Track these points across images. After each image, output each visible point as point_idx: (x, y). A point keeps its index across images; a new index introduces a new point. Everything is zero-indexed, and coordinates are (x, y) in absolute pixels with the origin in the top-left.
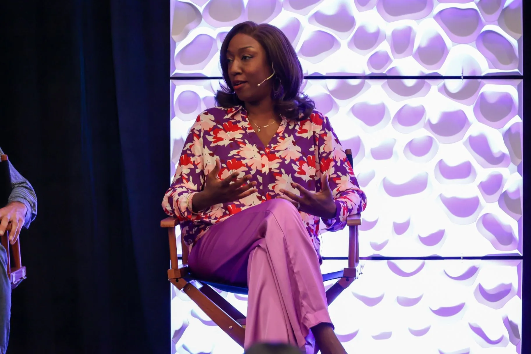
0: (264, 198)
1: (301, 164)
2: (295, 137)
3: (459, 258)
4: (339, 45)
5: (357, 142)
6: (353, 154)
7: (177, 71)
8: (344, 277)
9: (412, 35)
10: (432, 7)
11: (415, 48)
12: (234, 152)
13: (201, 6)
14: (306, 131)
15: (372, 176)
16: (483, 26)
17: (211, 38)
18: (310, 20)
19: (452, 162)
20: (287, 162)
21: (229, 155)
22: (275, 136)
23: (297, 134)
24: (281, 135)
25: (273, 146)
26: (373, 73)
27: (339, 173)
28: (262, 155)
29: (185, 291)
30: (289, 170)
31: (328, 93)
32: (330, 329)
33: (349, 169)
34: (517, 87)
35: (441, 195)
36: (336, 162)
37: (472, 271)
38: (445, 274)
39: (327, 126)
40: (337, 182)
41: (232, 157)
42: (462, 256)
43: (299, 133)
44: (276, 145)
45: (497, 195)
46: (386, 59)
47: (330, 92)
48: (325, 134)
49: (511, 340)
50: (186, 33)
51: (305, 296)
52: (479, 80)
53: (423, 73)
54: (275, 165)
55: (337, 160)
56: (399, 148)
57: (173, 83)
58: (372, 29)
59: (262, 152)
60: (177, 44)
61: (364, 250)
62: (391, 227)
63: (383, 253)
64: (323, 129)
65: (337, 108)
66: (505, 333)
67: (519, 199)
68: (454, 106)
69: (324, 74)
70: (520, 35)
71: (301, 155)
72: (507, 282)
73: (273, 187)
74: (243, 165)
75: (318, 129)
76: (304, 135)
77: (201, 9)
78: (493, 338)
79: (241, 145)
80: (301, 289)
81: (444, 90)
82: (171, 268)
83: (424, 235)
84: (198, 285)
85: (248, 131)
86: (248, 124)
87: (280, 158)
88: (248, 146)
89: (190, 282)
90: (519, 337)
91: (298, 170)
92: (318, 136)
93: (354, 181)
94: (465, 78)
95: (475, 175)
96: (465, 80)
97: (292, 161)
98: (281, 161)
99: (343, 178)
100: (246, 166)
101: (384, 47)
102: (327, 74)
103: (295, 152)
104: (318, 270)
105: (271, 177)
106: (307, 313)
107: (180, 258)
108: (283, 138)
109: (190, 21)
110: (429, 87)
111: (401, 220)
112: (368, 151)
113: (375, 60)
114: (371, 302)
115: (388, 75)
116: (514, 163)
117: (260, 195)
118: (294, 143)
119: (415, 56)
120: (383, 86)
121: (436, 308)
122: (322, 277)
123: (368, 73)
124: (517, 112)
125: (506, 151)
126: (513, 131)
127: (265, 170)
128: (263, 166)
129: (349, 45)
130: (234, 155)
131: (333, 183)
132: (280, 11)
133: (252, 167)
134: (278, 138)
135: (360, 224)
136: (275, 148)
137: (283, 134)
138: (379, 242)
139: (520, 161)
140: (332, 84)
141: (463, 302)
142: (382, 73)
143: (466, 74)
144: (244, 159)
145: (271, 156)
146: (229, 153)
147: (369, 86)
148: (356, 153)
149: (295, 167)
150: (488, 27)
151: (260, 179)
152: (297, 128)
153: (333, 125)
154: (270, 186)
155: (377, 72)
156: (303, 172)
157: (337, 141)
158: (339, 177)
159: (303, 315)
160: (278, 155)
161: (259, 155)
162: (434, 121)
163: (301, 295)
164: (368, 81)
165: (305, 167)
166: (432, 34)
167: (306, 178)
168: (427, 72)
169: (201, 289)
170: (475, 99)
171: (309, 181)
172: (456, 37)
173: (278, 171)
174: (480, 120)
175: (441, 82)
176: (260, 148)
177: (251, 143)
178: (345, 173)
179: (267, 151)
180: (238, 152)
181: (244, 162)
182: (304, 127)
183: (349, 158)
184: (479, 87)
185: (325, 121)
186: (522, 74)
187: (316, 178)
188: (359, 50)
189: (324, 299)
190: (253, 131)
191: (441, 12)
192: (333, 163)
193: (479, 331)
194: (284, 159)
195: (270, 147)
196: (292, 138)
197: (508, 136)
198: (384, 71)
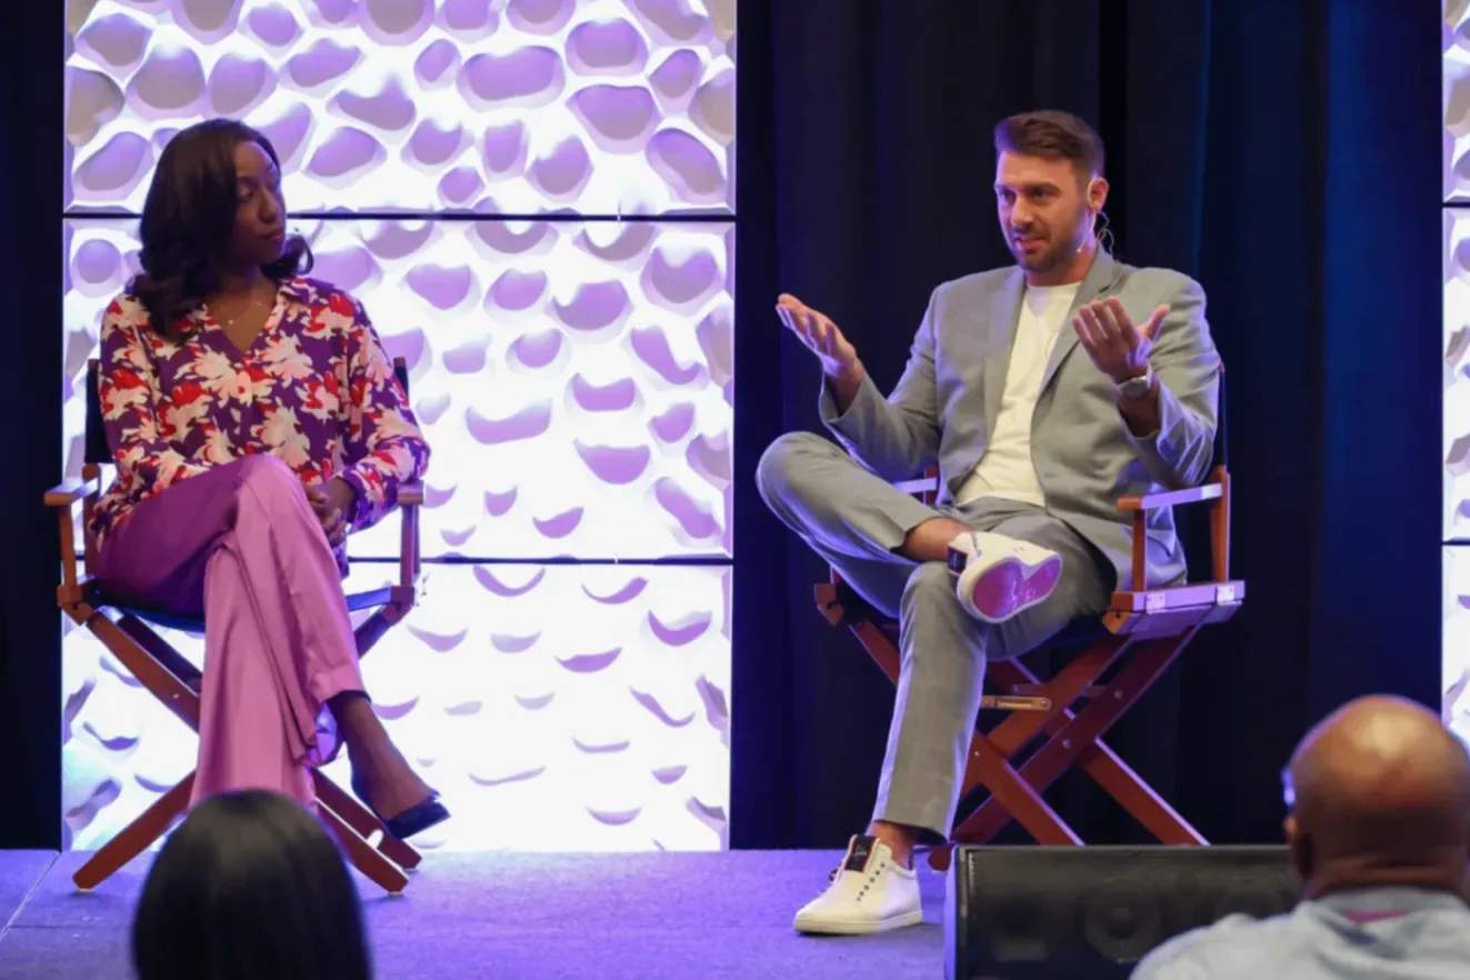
0: (241, 451)
1: (313, 389)
2: (301, 338)
3: (610, 562)
4: (383, 155)
5: (417, 341)
6: (408, 364)
7: (75, 202)
8: (392, 602)
9: (524, 137)
10: (562, 83)
11: (529, 163)
12: (185, 369)
13: (122, 80)
14: (321, 326)
15: (445, 405)
16: (659, 119)
17: (142, 140)
18: (330, 106)
19: (599, 379)
20: (286, 384)
21: (177, 377)
22: (261, 334)
23: (305, 333)
24: (272, 332)
25: (257, 352)
26: (448, 209)
27: (380, 406)
28: (238, 371)
29: (91, 626)
30: (291, 399)
31: (362, 245)
32: (363, 701)
33: (401, 396)
34: (723, 236)
35: (576, 442)
36: (375, 384)
37: (636, 587)
38: (584, 593)
39: (362, 319)
40: (377, 421)
41: (182, 380)
42: (616, 557)
43: (309, 330)
44: (263, 352)
45: (684, 442)
46: (473, 182)
47: (367, 243)
48: (360, 333)
49: (711, 719)
50: (93, 130)
51: (312, 640)
52: (651, 224)
53: (543, 209)
54: (263, 389)
55: (376, 380)
56: (497, 352)
57: (68, 226)
58: (446, 125)
59: (238, 365)
60: (76, 149)
61: (430, 545)
62: (481, 502)
63: (465, 550)
64: (356, 323)
65: (379, 273)
66: (698, 706)
67: (726, 450)
68: (602, 272)
69: (355, 209)
70: (732, 137)
71: (311, 371)
72: (703, 609)
73: (259, 432)
74: (204, 392)
75: (347, 324)
76: (318, 335)
77: (123, 85)
78: (675, 715)
79: (198, 354)
80: (304, 627)
81: (585, 242)
82: (63, 582)
83: (545, 517)
84: (115, 615)
85: (209, 328)
86: (208, 315)
87: (273, 376)
88: (211, 355)
89: (100, 609)
90: (725, 714)
91: (308, 400)
92: (347, 337)
93: (409, 416)
94: (625, 218)
95: (642, 403)
96: (624, 225)
97: (296, 382)
98: (274, 382)
99: (388, 413)
100: (210, 392)
101: (470, 159)
102: (360, 209)
103: (302, 365)
104: (337, 590)
105: (257, 413)
106: (317, 671)
107: (80, 558)
108: (277, 338)
109: (100, 107)
110: (556, 234)
111: (500, 489)
112: (437, 358)
113: (454, 184)
114: (442, 643)
115: (477, 212)
116: (718, 382)
117: (233, 446)
118: (300, 350)
119: (529, 177)
120: (467, 234)
121: (568, 656)
122: (345, 601)
123: (439, 207)
124: (723, 283)
125: (703, 360)
126: (716, 321)
127: (246, 398)
128: (242, 390)
129: (404, 155)
130: (185, 375)
131: (369, 426)
132: (272, 89)
133: (221, 395)
134: (268, 339)
135: (421, 502)
136: (261, 356)
137: (277, 330)
138: (459, 529)
139: (729, 377)
140: (371, 228)
141: (617, 646)
142: (465, 210)
143: (627, 211)
144: (205, 379)
145: (256, 373)
146: (176, 373)
147: (441, 234)
148: (415, 361)
149: (302, 394)
150: (668, 122)
151: (236, 415)
152: (305, 321)
153: (372, 315)
154: (254, 430)
155: (455, 206)
156: (316, 404)
157: (377, 343)
158: (379, 413)
159: (309, 677)
160: (268, 370)
161: (233, 372)
162: (565, 300)
163: (305, 640)
164: (438, 224)
165: (321, 393)
166: (562, 137)
167: (322, 414)
168: (552, 205)
169: (121, 623)
170: (641, 260)
171: (328, 420)
172: (607, 141)
173: (268, 401)
174: (652, 300)
175: (578, 226)
176: (235, 357)
177: (217, 349)
178: (390, 402)
179: (248, 362)
180: (193, 368)
181: (205, 385)
182: (319, 320)
183: (401, 374)
184: (650, 235)
185: (358, 309)
186: (733, 212)
187: (343, 417)
188: (423, 166)
189: (350, 645)
190: (216, 327)
191: (579, 95)
192: (369, 387)
193: (649, 702)
194: (280, 379)
195: (252, 356)
196: (295, 340)
197: (706, 329)
198: (470, 205)
